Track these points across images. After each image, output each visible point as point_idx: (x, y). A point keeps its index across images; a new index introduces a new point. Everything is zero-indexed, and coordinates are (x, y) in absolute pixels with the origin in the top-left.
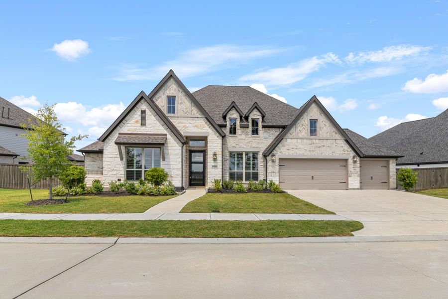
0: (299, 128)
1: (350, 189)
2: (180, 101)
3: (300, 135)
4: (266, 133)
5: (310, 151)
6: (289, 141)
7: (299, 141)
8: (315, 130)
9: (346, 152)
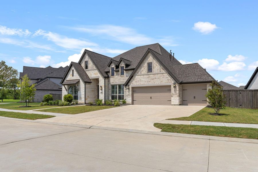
0: (142, 69)
1: (172, 105)
2: (89, 63)
3: (142, 73)
4: (127, 74)
5: (148, 82)
6: (137, 77)
7: (142, 76)
8: (151, 69)
9: (170, 81)
